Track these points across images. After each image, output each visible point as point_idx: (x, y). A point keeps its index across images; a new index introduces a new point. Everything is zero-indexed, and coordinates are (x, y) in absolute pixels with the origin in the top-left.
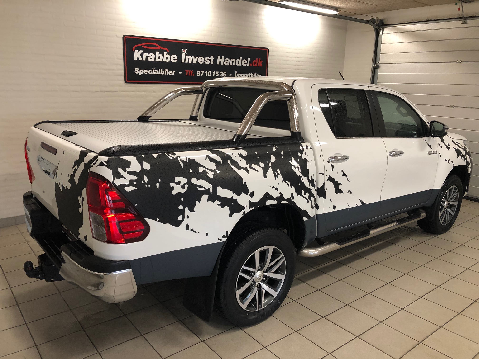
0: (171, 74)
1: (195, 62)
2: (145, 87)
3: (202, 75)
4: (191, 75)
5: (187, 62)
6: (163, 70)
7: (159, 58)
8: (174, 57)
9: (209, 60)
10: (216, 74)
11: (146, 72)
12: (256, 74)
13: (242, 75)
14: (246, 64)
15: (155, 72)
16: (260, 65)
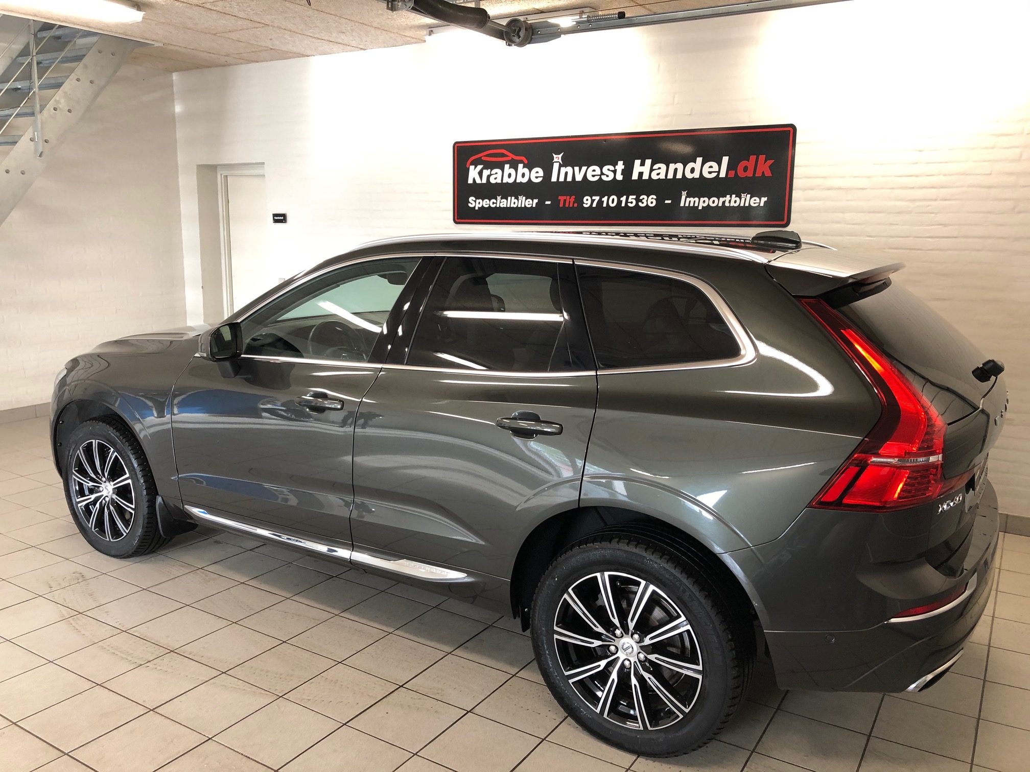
0: (530, 206)
1: (579, 178)
3: (594, 205)
4: (571, 206)
5: (562, 179)
6: (515, 199)
7: (510, 176)
8: (537, 172)
9: (612, 172)
10: (630, 200)
11: (486, 204)
12: (749, 196)
13: (704, 201)
14: (717, 173)
15: (501, 204)
16: (763, 172)
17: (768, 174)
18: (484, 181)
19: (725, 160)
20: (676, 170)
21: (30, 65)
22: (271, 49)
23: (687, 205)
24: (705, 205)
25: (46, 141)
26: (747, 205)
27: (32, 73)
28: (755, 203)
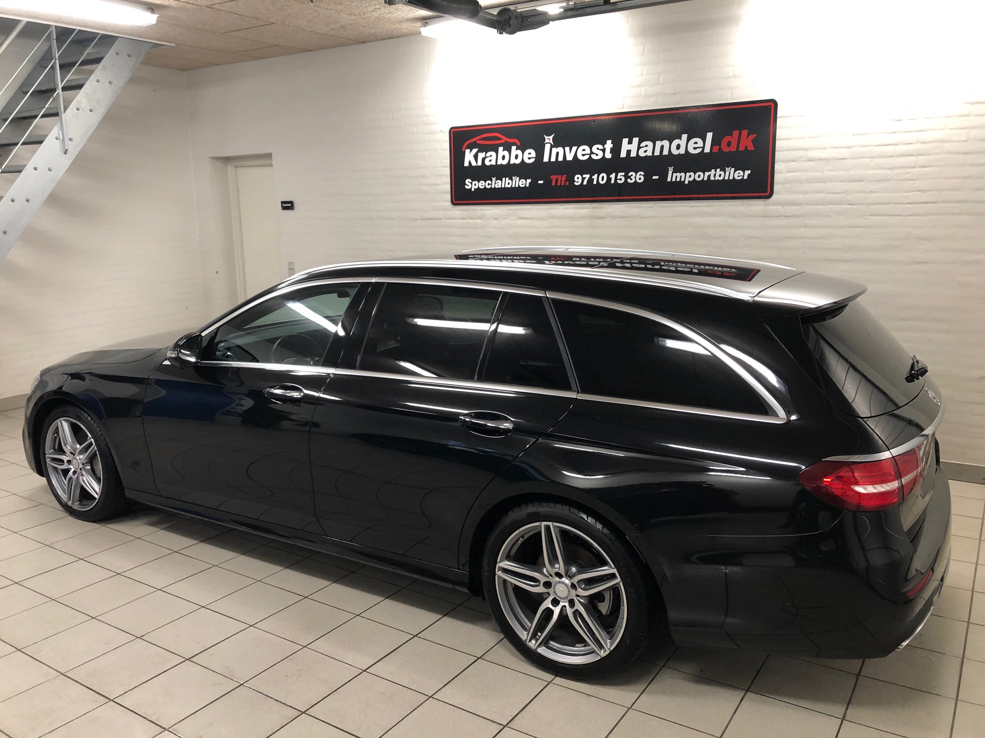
0: (524, 185)
1: (570, 157)
2: (481, 210)
3: (585, 183)
4: (563, 184)
5: (553, 159)
6: (509, 179)
7: (503, 158)
8: (530, 154)
9: (601, 151)
10: (618, 178)
11: (482, 186)
12: (733, 170)
13: (690, 176)
14: (702, 149)
15: (496, 185)
16: (746, 146)
17: (751, 148)
18: (480, 163)
19: (710, 135)
20: (662, 147)
21: (53, 67)
22: (276, 46)
23: (674, 180)
24: (691, 179)
25: (71, 140)
26: (731, 178)
27: (56, 76)
28: (739, 176)
